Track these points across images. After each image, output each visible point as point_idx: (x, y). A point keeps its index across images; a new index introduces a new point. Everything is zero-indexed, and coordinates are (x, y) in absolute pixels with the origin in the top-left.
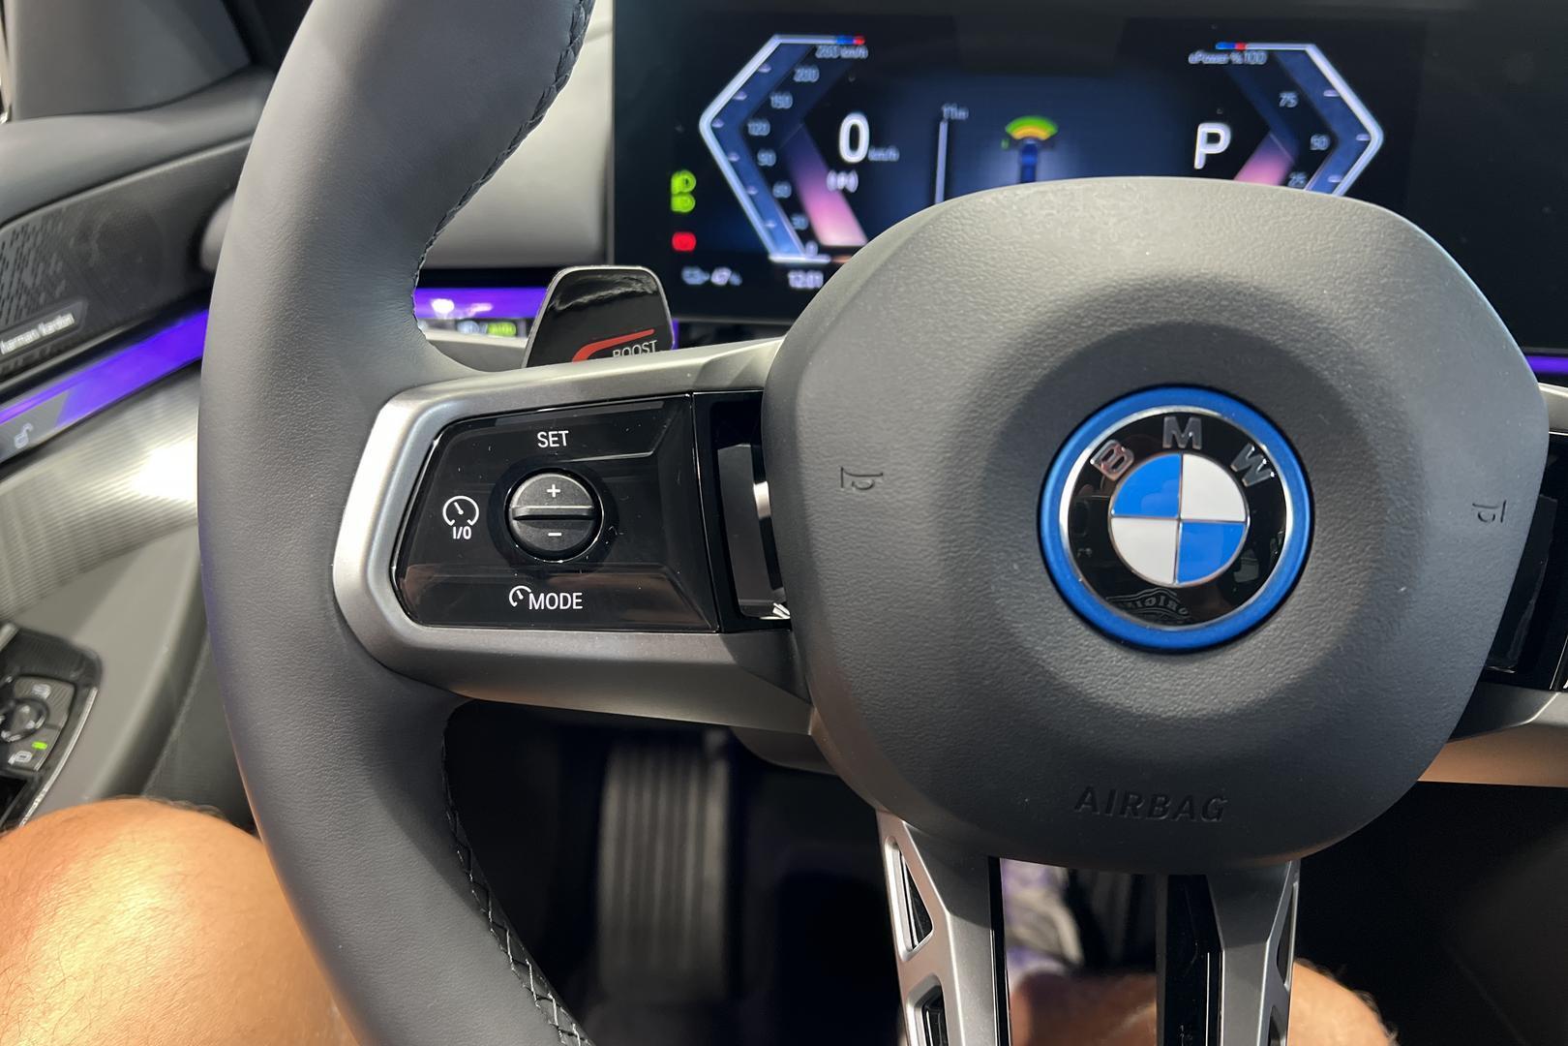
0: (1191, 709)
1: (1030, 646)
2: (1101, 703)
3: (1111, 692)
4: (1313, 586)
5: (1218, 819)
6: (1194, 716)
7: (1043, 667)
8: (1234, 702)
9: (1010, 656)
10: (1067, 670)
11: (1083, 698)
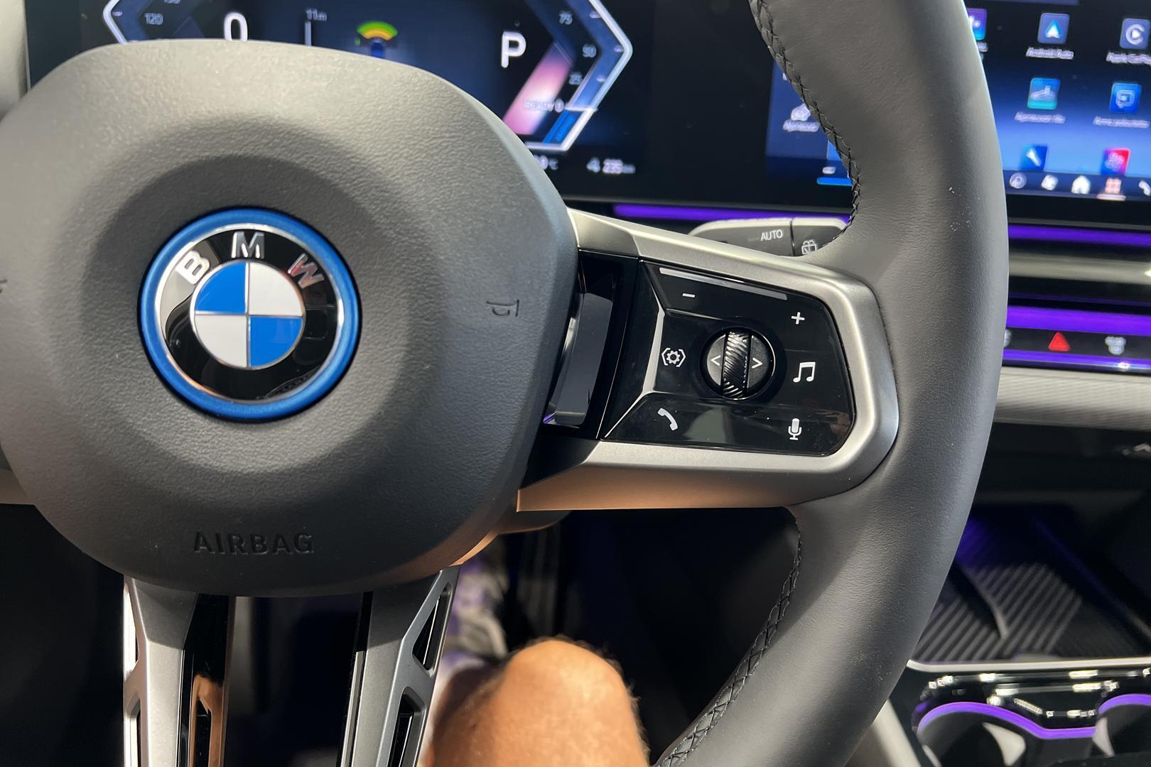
0: (266, 465)
1: (131, 421)
2: (194, 465)
3: (201, 456)
4: (362, 366)
5: (310, 551)
6: (269, 471)
7: (144, 438)
8: (300, 459)
9: (115, 431)
10: (164, 439)
11: (177, 461)
